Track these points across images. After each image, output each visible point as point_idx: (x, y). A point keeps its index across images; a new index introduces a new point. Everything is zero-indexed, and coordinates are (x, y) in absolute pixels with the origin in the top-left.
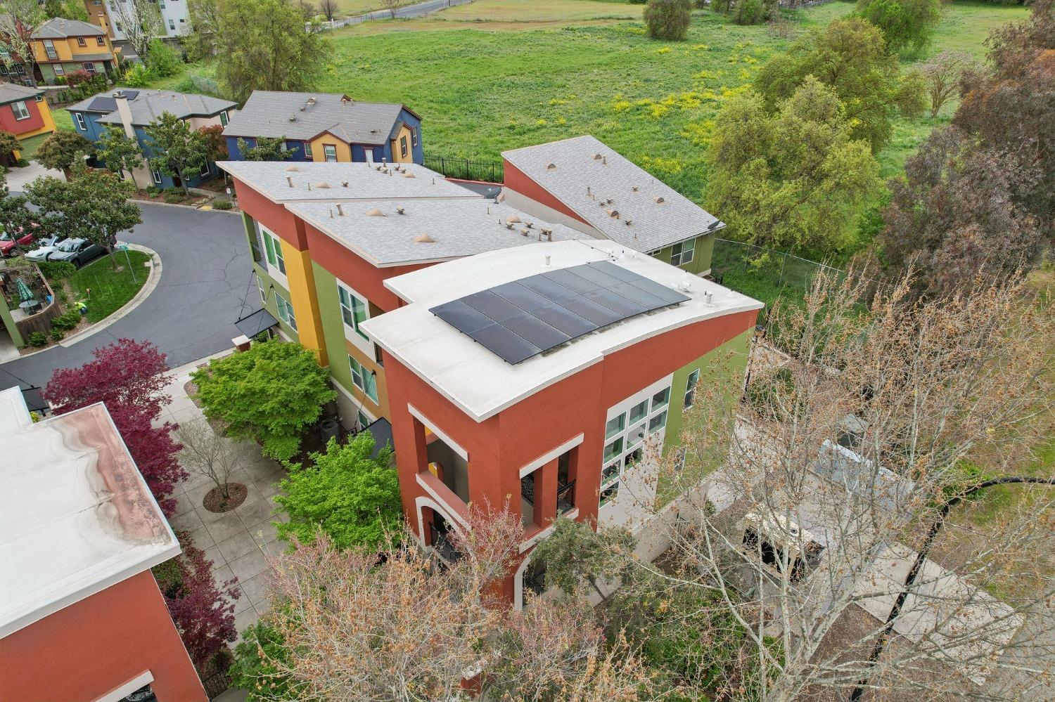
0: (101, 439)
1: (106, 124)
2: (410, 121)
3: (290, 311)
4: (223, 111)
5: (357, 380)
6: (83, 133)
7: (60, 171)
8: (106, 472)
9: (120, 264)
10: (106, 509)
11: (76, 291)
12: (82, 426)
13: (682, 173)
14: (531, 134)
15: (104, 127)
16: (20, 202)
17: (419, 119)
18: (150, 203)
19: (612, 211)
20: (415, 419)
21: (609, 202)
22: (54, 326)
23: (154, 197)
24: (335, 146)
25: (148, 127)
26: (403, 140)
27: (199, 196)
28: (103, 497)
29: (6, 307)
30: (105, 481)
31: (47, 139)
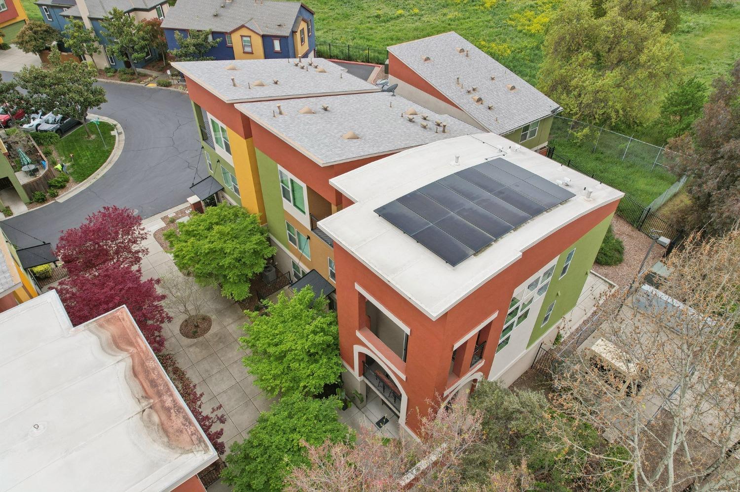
0: (131, 344)
1: (68, 17)
2: (306, 15)
3: (234, 180)
4: (158, 5)
5: (291, 239)
6: (50, 23)
7: (36, 54)
8: (142, 377)
9: (93, 133)
10: (149, 416)
11: (62, 156)
12: (113, 329)
13: (512, 55)
14: (392, 22)
15: (67, 19)
16: (12, 86)
17: (312, 13)
18: (109, 81)
19: (477, 98)
20: (359, 294)
21: (474, 90)
22: (50, 186)
23: (111, 76)
24: (250, 37)
25: (102, 20)
26: (302, 31)
27: (146, 76)
28: (144, 403)
29: (12, 170)
30: (143, 387)
31: (23, 28)
